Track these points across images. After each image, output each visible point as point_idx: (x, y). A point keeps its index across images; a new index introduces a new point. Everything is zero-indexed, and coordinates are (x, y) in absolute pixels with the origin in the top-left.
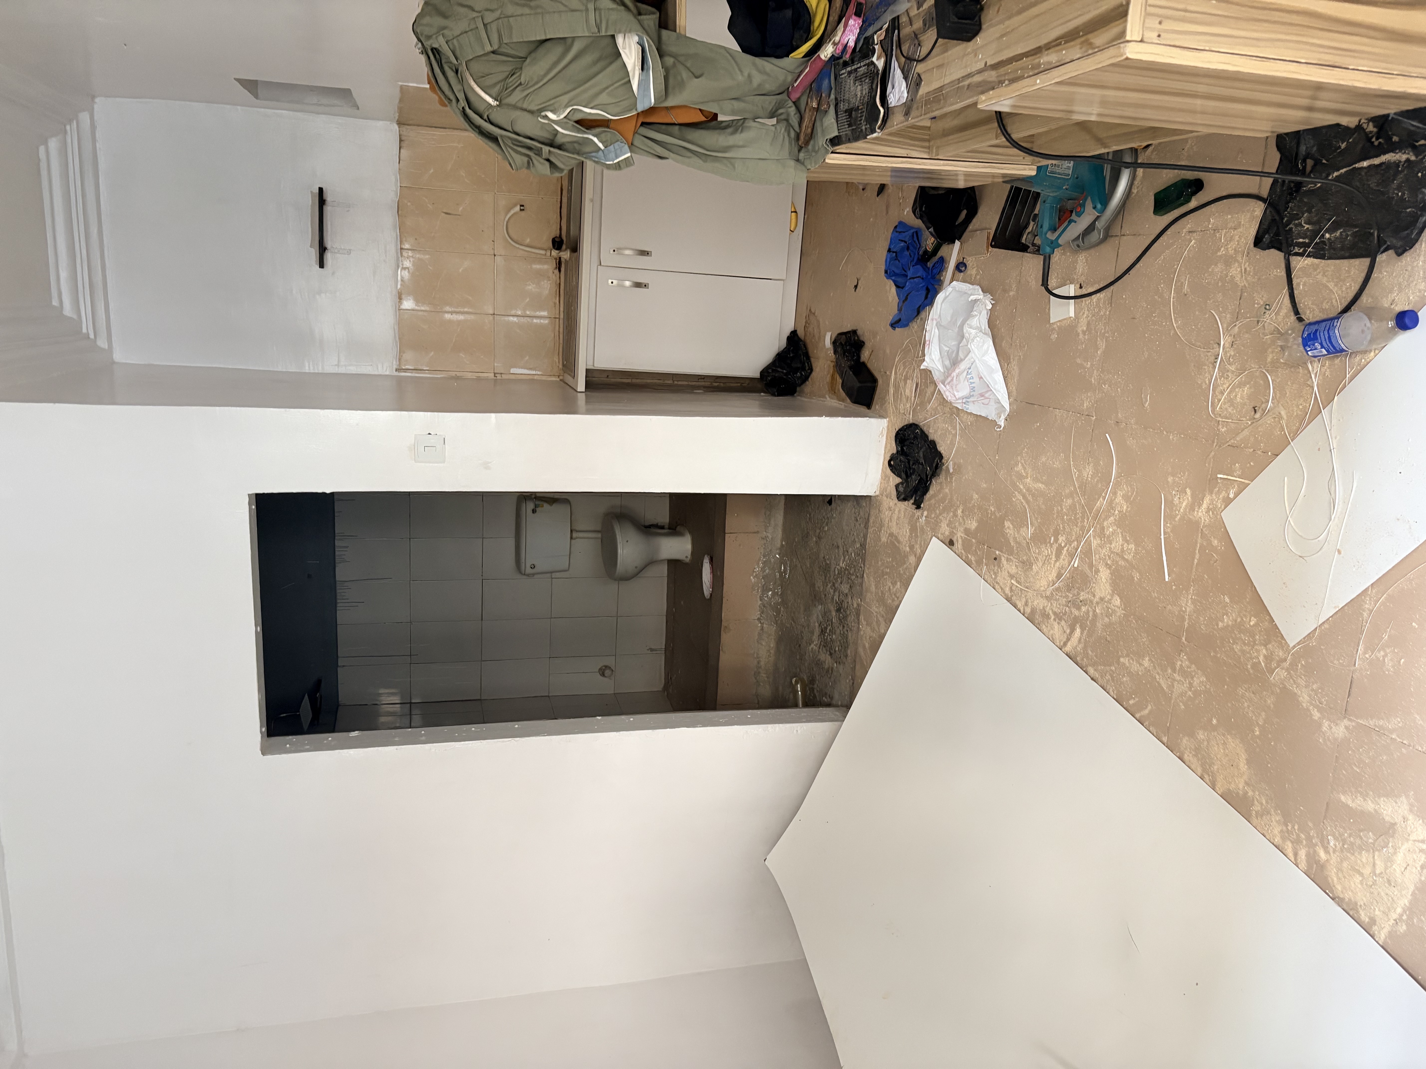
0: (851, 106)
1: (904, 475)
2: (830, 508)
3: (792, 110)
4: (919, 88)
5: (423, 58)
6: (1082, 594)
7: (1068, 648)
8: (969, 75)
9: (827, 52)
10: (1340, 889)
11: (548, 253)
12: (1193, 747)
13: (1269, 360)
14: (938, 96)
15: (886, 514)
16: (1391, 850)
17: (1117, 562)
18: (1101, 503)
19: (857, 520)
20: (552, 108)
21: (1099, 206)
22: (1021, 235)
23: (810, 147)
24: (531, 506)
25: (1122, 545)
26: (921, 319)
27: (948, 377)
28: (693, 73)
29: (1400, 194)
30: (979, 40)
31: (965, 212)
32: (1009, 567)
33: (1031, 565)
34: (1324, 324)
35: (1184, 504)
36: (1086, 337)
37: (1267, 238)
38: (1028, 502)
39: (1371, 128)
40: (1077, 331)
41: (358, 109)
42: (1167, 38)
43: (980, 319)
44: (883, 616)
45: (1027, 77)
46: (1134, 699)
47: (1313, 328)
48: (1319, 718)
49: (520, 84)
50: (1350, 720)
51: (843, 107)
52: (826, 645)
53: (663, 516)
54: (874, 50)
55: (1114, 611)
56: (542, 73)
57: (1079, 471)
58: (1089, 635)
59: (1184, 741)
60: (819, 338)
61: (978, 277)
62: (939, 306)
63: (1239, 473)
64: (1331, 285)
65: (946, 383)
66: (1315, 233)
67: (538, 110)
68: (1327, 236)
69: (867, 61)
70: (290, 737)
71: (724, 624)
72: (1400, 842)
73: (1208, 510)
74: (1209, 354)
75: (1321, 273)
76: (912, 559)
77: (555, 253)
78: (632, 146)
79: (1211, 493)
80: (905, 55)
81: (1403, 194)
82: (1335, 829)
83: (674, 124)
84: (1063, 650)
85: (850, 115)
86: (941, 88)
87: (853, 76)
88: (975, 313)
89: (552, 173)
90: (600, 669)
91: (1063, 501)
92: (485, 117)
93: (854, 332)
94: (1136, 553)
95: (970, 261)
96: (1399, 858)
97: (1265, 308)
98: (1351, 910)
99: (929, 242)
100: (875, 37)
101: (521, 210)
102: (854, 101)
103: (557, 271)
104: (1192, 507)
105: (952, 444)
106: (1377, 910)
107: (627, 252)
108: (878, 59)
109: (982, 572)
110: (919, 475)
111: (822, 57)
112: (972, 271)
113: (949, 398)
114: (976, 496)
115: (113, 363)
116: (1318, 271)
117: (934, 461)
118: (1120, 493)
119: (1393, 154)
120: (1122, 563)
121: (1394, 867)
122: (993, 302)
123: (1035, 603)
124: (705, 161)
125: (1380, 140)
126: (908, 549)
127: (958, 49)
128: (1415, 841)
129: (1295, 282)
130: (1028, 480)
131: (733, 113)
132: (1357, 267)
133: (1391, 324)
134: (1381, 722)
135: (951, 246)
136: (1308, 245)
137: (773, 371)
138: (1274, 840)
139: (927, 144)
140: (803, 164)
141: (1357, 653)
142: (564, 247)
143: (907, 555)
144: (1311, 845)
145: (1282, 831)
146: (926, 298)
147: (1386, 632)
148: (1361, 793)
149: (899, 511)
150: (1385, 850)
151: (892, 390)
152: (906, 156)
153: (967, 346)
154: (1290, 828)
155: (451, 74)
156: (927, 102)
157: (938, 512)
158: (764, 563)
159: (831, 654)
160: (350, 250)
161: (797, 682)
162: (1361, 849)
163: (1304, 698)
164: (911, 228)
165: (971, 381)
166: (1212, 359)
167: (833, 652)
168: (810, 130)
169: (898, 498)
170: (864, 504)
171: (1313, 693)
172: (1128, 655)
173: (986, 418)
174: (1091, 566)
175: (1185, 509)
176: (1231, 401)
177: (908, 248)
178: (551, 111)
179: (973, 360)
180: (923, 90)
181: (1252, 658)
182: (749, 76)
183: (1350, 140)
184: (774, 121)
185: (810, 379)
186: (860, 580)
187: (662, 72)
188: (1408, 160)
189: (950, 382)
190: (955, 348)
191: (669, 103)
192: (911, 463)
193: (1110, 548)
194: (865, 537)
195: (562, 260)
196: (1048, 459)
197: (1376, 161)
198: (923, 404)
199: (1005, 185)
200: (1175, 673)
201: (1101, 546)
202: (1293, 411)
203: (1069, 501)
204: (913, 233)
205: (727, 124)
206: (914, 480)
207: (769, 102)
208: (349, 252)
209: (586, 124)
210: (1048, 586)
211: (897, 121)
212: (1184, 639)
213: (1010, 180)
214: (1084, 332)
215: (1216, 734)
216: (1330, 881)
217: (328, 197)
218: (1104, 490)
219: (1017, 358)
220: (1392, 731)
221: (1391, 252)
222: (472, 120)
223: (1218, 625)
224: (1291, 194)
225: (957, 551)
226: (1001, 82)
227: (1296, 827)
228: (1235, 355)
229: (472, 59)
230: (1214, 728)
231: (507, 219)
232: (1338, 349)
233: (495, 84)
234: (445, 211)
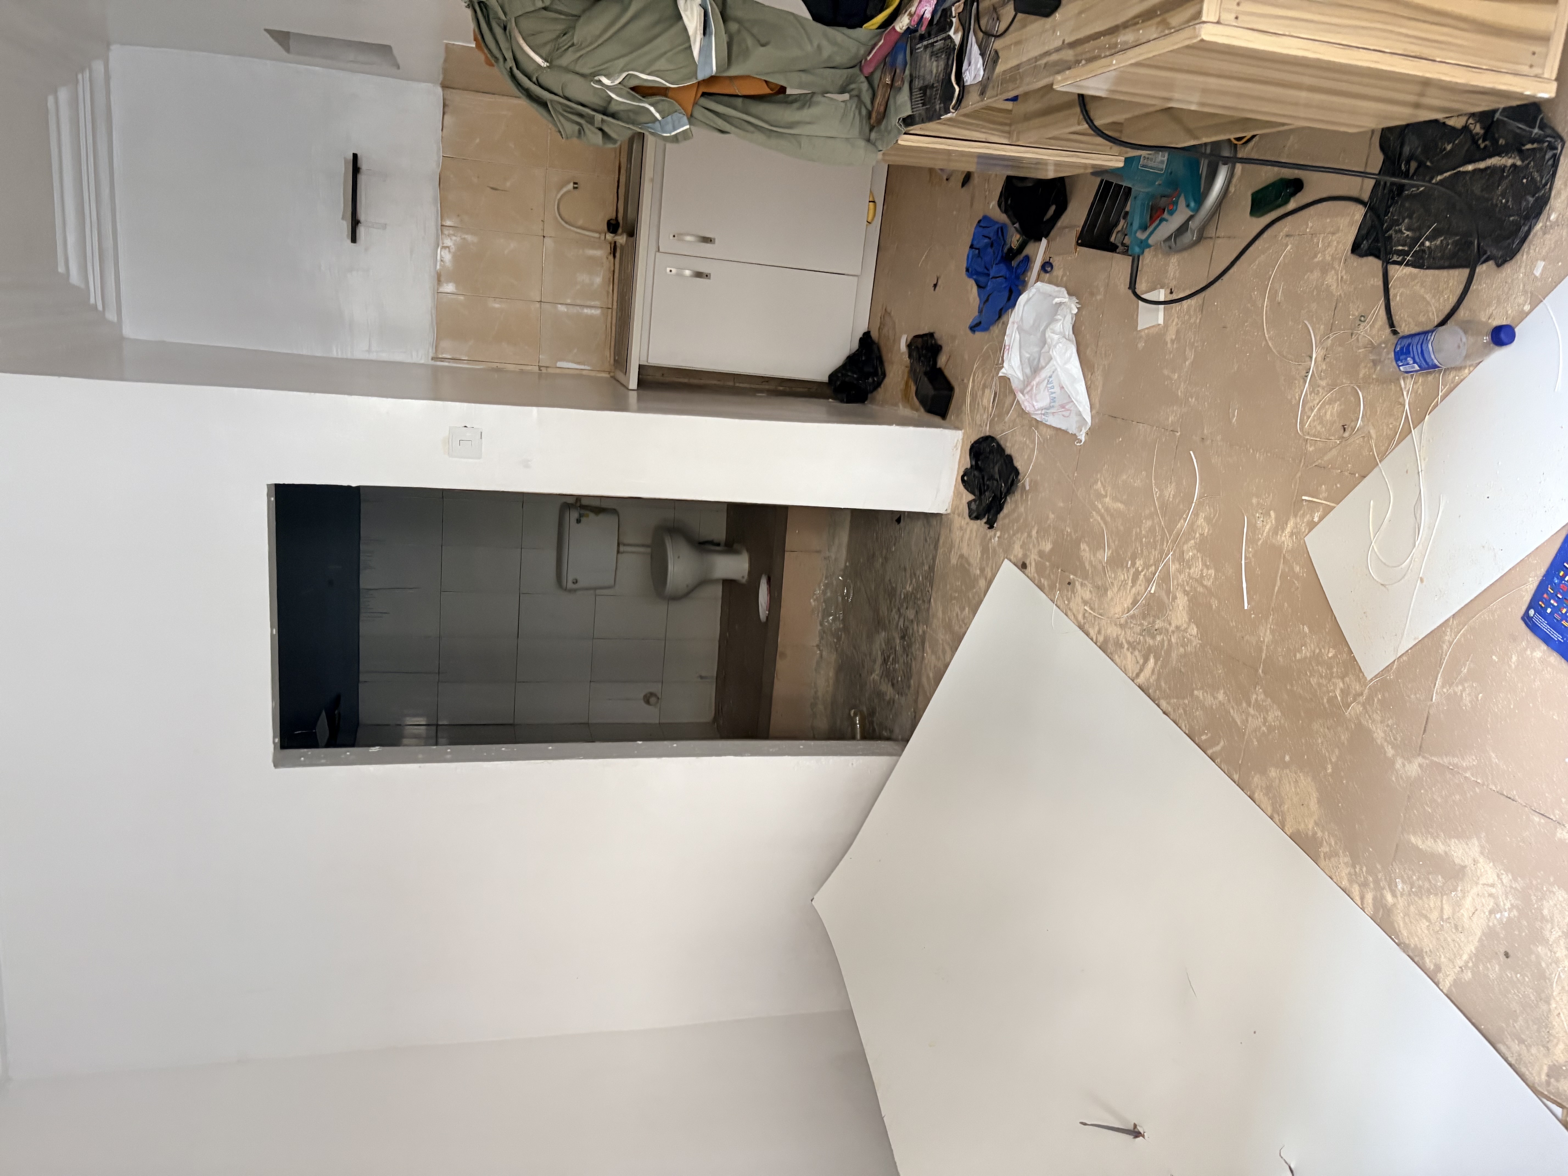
0: (926, 83)
1: (977, 493)
2: (898, 527)
3: (865, 86)
4: (996, 65)
5: (469, 13)
6: (1158, 621)
7: (1141, 680)
8: (1047, 53)
9: (903, 23)
10: (1406, 934)
11: (603, 237)
12: (1264, 786)
13: (1361, 375)
14: (1015, 74)
15: (957, 534)
16: (1460, 894)
17: (1195, 589)
18: (1183, 525)
19: (926, 540)
20: (603, 72)
21: (1192, 204)
22: (1110, 234)
23: (883, 126)
24: (575, 515)
25: (1202, 570)
26: (1003, 323)
27: (1027, 386)
28: (759, 41)
29: (1504, 201)
30: (1057, 15)
31: (1053, 208)
32: (1084, 592)
33: (1106, 590)
34: (1417, 338)
35: (1268, 527)
36: (1175, 346)
37: (1365, 245)
38: (1106, 523)
39: (1478, 129)
40: (1165, 340)
41: (399, 68)
42: (1244, 20)
43: (1064, 324)
44: (949, 645)
45: (1104, 57)
46: (1207, 734)
47: (1406, 342)
48: (1393, 756)
49: (573, 45)
50: (1424, 757)
51: (917, 84)
52: (888, 675)
53: (718, 531)
54: (951, 23)
55: (1190, 641)
56: (597, 32)
57: (1161, 490)
58: (1163, 666)
59: (1256, 779)
60: (894, 340)
61: (1065, 279)
62: (1021, 308)
63: (1325, 495)
64: (1428, 297)
65: (1025, 391)
66: (1415, 241)
67: (591, 74)
68: (1427, 244)
69: (944, 35)
70: (305, 750)
71: (780, 649)
72: (1469, 886)
73: (1292, 534)
74: (1300, 367)
75: (1419, 284)
76: (982, 583)
77: (609, 236)
78: (691, 118)
79: (1295, 516)
80: (983, 28)
81: (1507, 202)
82: (1404, 871)
83: (737, 96)
84: (1135, 681)
85: (925, 94)
86: (1018, 66)
87: (929, 51)
88: (1059, 317)
89: (604, 143)
90: (645, 696)
91: (1142, 522)
92: (534, 79)
93: (931, 335)
94: (1216, 578)
95: (1056, 261)
96: (1468, 903)
97: (1360, 320)
98: (1416, 956)
99: (1014, 239)
100: (953, 9)
101: (575, 188)
102: (928, 77)
103: (611, 257)
104: (1275, 531)
105: (1030, 459)
106: (1443, 956)
107: (689, 238)
108: (956, 32)
109: (1055, 597)
110: (993, 492)
111: (898, 29)
112: (1058, 272)
113: (1028, 409)
114: (1052, 516)
115: (122, 338)
116: (1416, 281)
117: (1009, 478)
118: (1202, 515)
119: (1500, 159)
120: (1200, 589)
121: (1462, 911)
122: (1079, 306)
123: (1109, 631)
124: (769, 137)
125: (1487, 143)
126: (978, 572)
127: (1037, 25)
128: (1484, 885)
129: (1392, 292)
130: (1107, 500)
131: (800, 87)
132: (1455, 278)
133: (1486, 339)
134: (1456, 760)
135: (1037, 244)
136: (1407, 253)
137: (842, 375)
138: (1341, 882)
139: (1007, 128)
140: (874, 144)
141: (1434, 687)
142: (620, 230)
143: (976, 579)
144: (1378, 888)
145: (1350, 874)
146: (1009, 299)
147: (1465, 665)
148: (1432, 834)
149: (971, 531)
150: (1453, 893)
151: (968, 400)
152: (984, 140)
153: (1049, 352)
154: (1357, 870)
155: (498, 31)
156: (1004, 81)
157: (1011, 532)
158: (826, 585)
159: (893, 685)
160: (386, 224)
161: (855, 715)
162: (1429, 892)
163: (1379, 734)
164: (996, 223)
165: (1052, 390)
166: (1303, 373)
167: (895, 681)
168: (882, 109)
169: (970, 516)
170: (935, 523)
171: (1388, 729)
172: (1202, 688)
173: (1065, 432)
174: (1168, 592)
175: (1269, 532)
176: (1320, 418)
177: (992, 245)
178: (605, 76)
179: (1054, 368)
180: (1000, 68)
181: (1328, 692)
182: (819, 48)
183: (1457, 142)
184: (846, 96)
185: (882, 386)
186: (926, 605)
187: (725, 38)
188: (1514, 165)
189: (1029, 391)
190: (1037, 355)
191: (733, 72)
192: (986, 478)
193: (1189, 574)
194: (934, 559)
195: (618, 244)
196: (1128, 477)
197: (1482, 165)
198: (1000, 415)
199: (1093, 178)
200: (1250, 707)
201: (1180, 571)
202: (1383, 429)
203: (1149, 523)
204: (998, 229)
205: (794, 97)
206: (988, 497)
207: (840, 76)
208: (384, 227)
209: (643, 91)
210: (1123, 614)
211: (972, 102)
212: (1260, 671)
213: (1099, 172)
214: (1172, 341)
215: (1288, 772)
216: (1396, 926)
217: (363, 165)
218: (1185, 511)
219: (1101, 367)
220: (1466, 769)
221: (1491, 263)
222: (522, 84)
223: (1295, 656)
224: (1393, 198)
225: (1029, 575)
226: (1078, 62)
227: (1364, 869)
228: (1326, 370)
229: (520, 16)
230: (1286, 766)
231: (559, 196)
232: (1430, 364)
233: (545, 44)
234: (491, 186)
